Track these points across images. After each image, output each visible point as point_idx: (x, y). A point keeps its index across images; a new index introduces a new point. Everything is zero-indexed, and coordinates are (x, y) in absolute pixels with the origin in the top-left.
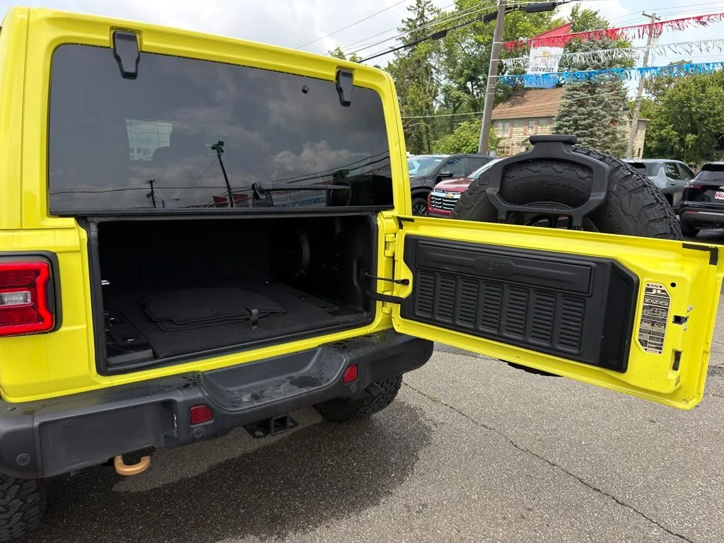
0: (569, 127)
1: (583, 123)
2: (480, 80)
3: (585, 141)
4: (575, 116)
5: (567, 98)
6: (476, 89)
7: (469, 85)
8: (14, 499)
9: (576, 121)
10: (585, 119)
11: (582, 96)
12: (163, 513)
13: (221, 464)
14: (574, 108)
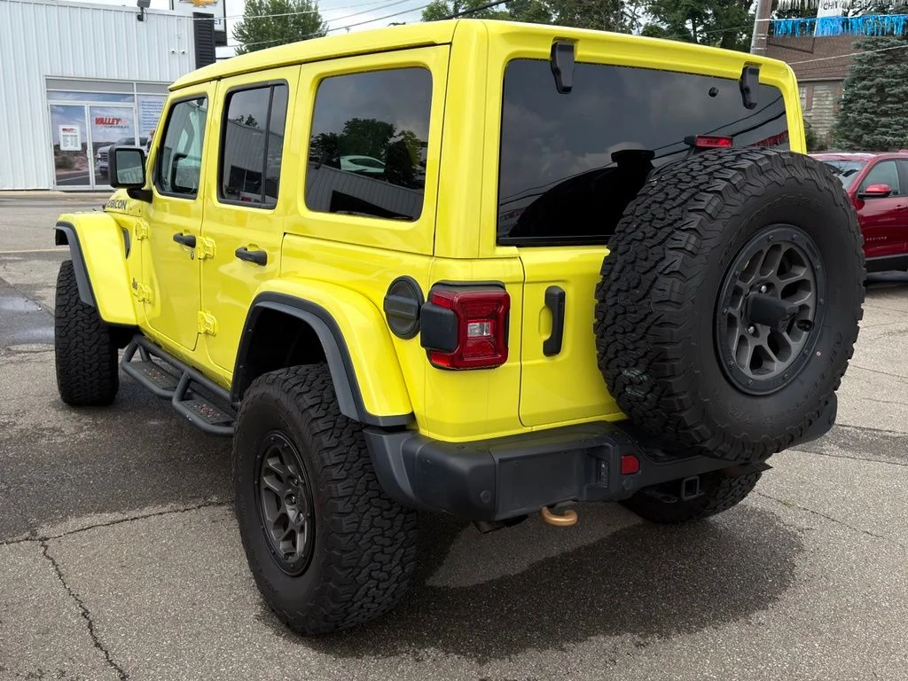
0: (869, 98)
1: (896, 91)
2: (707, 16)
3: (897, 123)
4: (880, 80)
5: (866, 49)
6: (701, 32)
7: (689, 25)
9: (881, 88)
10: (897, 84)
11: (893, 45)
14: (877, 66)
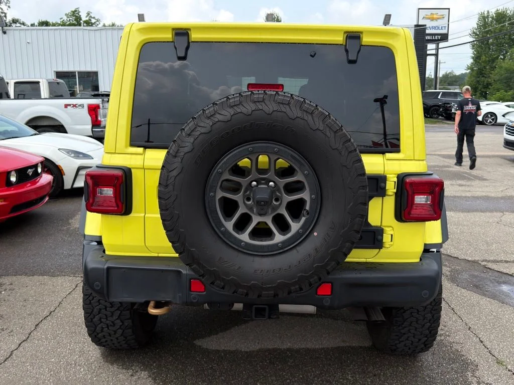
8: (117, 319)
12: (210, 366)
13: (269, 350)
